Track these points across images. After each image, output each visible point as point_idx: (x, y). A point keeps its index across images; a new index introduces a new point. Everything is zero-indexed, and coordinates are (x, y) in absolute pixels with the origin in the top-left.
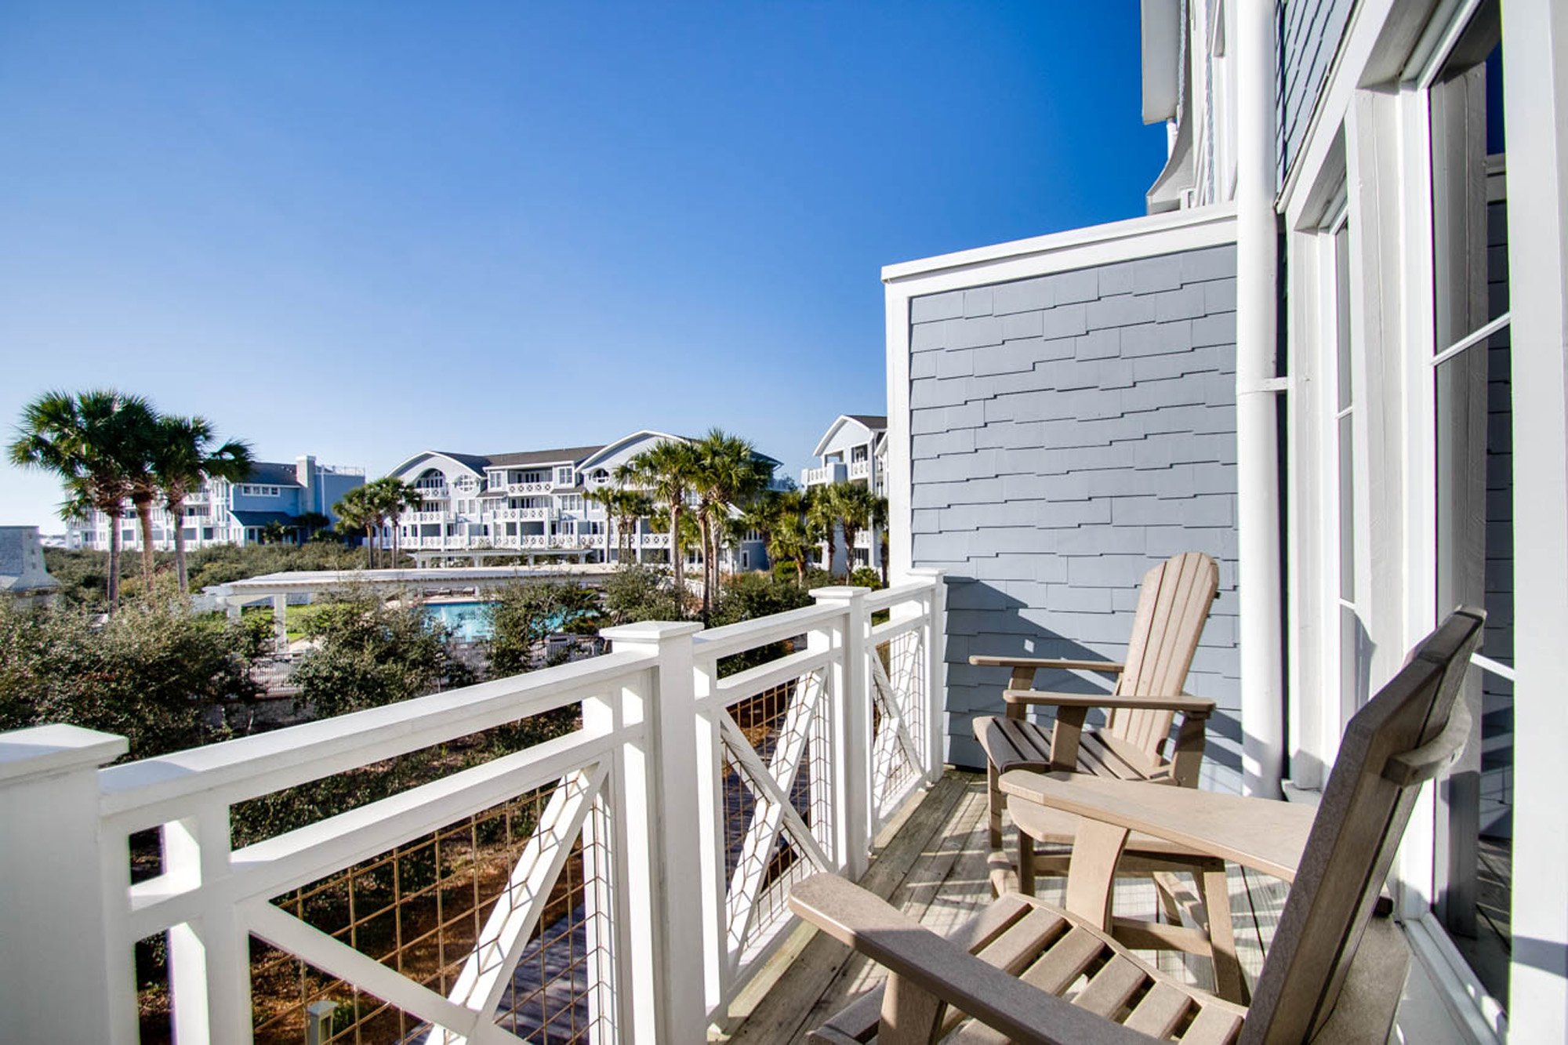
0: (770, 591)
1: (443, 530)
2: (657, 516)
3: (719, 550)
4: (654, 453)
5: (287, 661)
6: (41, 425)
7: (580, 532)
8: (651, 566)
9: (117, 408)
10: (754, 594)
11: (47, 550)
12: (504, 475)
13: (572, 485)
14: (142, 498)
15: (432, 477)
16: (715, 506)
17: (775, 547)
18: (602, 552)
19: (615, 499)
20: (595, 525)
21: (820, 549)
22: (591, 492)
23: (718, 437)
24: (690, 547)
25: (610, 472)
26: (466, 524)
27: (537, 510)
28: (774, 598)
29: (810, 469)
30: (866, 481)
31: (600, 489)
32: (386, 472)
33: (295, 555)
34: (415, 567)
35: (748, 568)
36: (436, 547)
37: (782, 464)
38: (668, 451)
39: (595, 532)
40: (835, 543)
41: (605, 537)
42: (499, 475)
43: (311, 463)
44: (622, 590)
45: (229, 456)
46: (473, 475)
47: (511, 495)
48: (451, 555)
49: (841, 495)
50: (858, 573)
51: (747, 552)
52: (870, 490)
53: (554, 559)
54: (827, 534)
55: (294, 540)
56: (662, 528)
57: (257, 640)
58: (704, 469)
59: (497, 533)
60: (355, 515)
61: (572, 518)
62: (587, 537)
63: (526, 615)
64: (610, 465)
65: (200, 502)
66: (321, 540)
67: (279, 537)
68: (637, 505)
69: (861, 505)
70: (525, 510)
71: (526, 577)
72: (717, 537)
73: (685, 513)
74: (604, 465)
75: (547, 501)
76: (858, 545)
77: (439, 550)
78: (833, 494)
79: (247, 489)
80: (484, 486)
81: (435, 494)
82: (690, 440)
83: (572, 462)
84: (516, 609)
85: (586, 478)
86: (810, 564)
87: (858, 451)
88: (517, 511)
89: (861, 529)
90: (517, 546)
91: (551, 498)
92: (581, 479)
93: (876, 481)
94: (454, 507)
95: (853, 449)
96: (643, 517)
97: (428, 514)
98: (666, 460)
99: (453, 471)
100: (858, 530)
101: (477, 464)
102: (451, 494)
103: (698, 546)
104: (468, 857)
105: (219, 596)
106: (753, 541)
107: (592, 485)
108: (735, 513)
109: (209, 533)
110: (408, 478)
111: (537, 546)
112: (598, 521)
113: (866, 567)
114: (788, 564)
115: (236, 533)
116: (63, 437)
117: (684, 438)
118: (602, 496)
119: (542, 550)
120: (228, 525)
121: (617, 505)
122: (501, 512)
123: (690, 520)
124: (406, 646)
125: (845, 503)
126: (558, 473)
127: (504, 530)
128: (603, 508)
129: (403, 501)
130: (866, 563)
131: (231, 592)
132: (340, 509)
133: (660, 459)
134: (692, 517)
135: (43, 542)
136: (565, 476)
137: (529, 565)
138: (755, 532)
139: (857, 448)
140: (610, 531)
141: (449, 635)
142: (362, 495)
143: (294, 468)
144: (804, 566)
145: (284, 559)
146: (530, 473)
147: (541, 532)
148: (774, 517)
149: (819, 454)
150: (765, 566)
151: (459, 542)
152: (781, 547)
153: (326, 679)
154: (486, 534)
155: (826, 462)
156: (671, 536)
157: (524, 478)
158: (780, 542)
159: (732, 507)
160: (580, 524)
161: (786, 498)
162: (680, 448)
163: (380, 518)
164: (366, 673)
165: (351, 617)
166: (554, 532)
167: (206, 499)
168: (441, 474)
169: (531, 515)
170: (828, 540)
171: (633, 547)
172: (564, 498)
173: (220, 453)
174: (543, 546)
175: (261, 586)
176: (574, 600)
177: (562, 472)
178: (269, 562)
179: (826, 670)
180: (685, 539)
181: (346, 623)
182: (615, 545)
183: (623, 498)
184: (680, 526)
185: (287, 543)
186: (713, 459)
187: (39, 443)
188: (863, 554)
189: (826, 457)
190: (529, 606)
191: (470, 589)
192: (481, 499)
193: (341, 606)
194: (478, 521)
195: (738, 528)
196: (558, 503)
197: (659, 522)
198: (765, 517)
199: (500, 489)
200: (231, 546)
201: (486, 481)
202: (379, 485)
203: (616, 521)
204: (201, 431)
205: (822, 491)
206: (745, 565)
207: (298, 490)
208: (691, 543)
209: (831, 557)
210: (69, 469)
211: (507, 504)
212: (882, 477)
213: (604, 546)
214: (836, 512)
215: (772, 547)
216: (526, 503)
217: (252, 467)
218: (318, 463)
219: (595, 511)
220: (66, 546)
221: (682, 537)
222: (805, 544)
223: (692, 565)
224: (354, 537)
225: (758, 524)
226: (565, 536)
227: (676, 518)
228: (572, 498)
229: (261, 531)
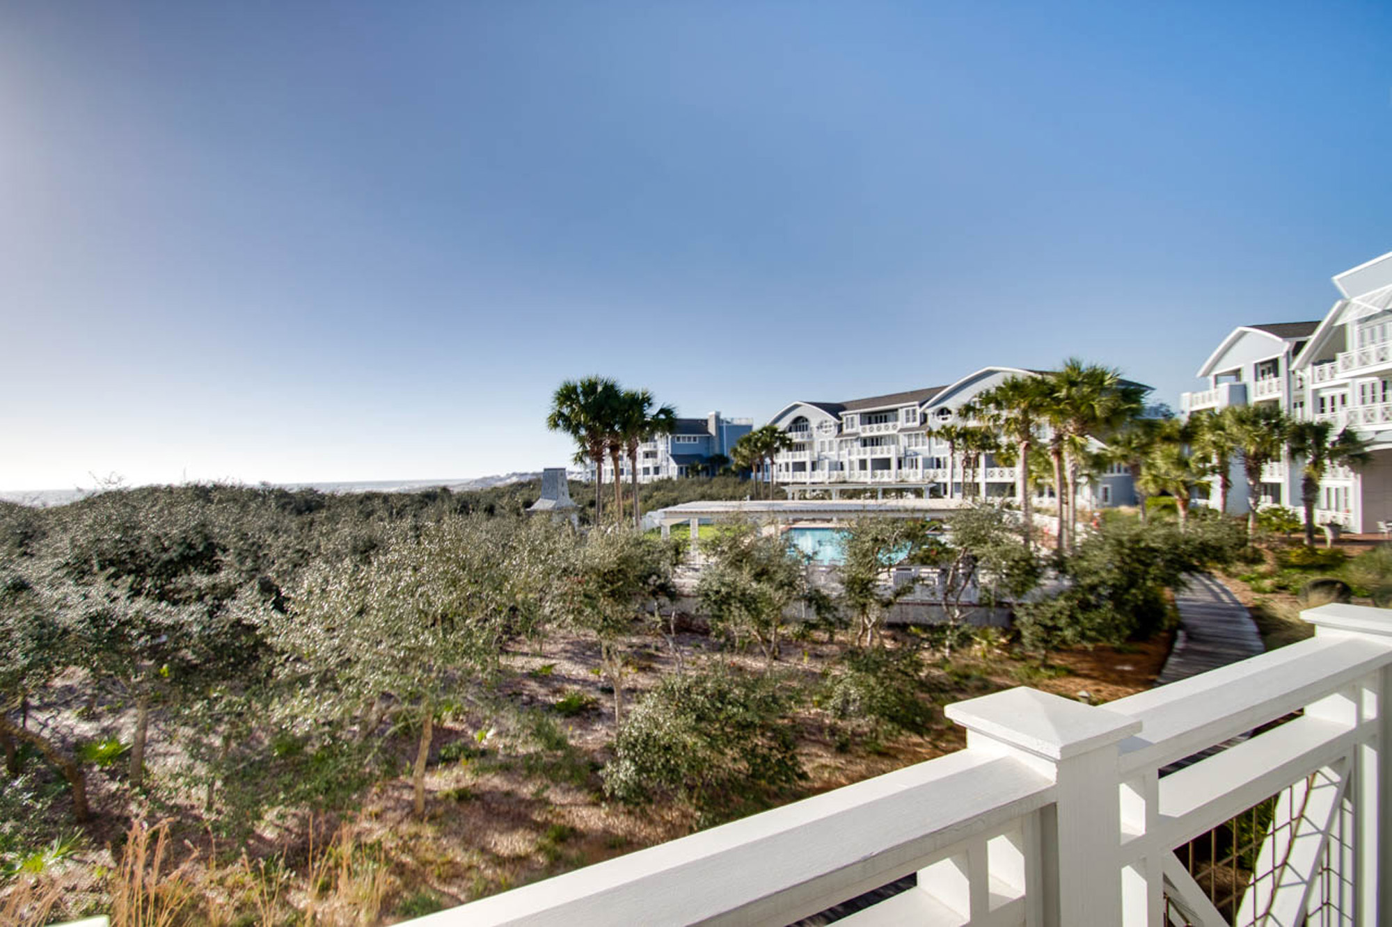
0: (1146, 536)
1: (808, 466)
2: (1003, 451)
3: (1076, 485)
4: (999, 389)
5: (697, 570)
6: (561, 404)
7: (925, 467)
8: (997, 501)
9: (600, 389)
10: (1125, 538)
11: (572, 482)
12: (857, 419)
13: (917, 424)
14: (614, 449)
15: (800, 423)
16: (1072, 442)
17: (1147, 482)
18: (945, 485)
19: (959, 435)
20: (938, 460)
21: (1208, 485)
22: (935, 430)
23: (1075, 367)
24: (1039, 481)
25: (954, 411)
26: (827, 461)
27: (885, 447)
28: (1152, 545)
29: (1194, 392)
30: (1276, 402)
31: (944, 427)
32: (767, 422)
33: (706, 486)
34: (786, 498)
35: (1108, 503)
36: (803, 480)
37: (1153, 389)
38: (1016, 387)
39: (938, 466)
40: (1230, 478)
41: (948, 470)
42: (852, 419)
43: (717, 418)
44: (967, 527)
45: (662, 416)
46: (831, 419)
47: (863, 435)
48: (815, 487)
49: (1241, 421)
50: (1265, 512)
51: (1108, 486)
52: (1284, 414)
53: (900, 492)
54: (1220, 468)
55: (707, 474)
56: (1009, 463)
57: (678, 551)
58: (1058, 401)
59: (851, 469)
60: (745, 457)
61: (916, 454)
62: (932, 471)
63: (873, 548)
64: (953, 404)
65: (652, 449)
66: (724, 474)
67: (698, 473)
68: (983, 440)
69: (1271, 432)
70: (874, 447)
71: (873, 511)
72: (1074, 473)
73: (1035, 448)
74: (947, 404)
75: (893, 439)
76: (1266, 478)
77: (805, 483)
78: (1228, 421)
79: (678, 438)
80: (840, 430)
81: (802, 437)
82: (1041, 373)
83: (916, 403)
84: (864, 542)
85: (930, 417)
86: (1193, 501)
87: (1264, 367)
88: (868, 448)
89: (1269, 460)
90: (869, 480)
91: (898, 437)
92: (924, 418)
93: (1293, 402)
94: (817, 447)
95: (1256, 365)
96: (988, 452)
97: (798, 453)
98: (1013, 395)
99: (816, 417)
100: (1266, 462)
101: (834, 409)
102: (815, 436)
103: (1049, 480)
104: (823, 761)
105: (656, 518)
106: (1116, 474)
107: (935, 423)
108: (1095, 445)
109: (657, 470)
110: (782, 425)
111: (886, 479)
112: (941, 456)
113: (1276, 506)
114: (1165, 500)
115: (672, 470)
116: (573, 410)
117: (1035, 372)
118: (948, 434)
119: (889, 483)
120: (668, 465)
121: (961, 441)
122: (855, 449)
123: (1041, 455)
124: (775, 568)
125: (1247, 430)
126: (904, 413)
127: (857, 465)
128: (947, 444)
129: (777, 444)
130: (1277, 499)
131: (663, 516)
132: (735, 451)
133: (1007, 395)
134: (1043, 451)
135: (569, 478)
136: (910, 415)
137: (877, 498)
138: (1119, 464)
139: (1262, 364)
140: (953, 466)
141: (809, 558)
142: (749, 440)
143: (706, 421)
144: (1186, 503)
145: (699, 490)
146: (879, 415)
147: (888, 467)
148: (1144, 449)
149: (1206, 374)
150: (1133, 501)
151: (822, 476)
152: (1155, 481)
153: (717, 592)
154: (842, 469)
155: (1216, 382)
156: (1019, 469)
157: (873, 419)
158: (1155, 476)
159: (1092, 440)
160: (924, 459)
161: (1161, 426)
162: (1029, 382)
163: (762, 458)
164: (745, 589)
165: (734, 542)
166: (900, 467)
167: (655, 447)
168: (807, 420)
169: (880, 452)
170: (1220, 473)
171: (977, 480)
172: (909, 436)
173: (658, 414)
174: (890, 480)
175: (681, 512)
176: (918, 536)
177: (907, 412)
178: (691, 493)
179: (1349, 763)
180: (1034, 474)
181: (730, 548)
182: (959, 479)
183: (966, 434)
184: (1029, 461)
185: (703, 477)
186: (1069, 390)
187: (561, 415)
188: (1274, 490)
189: (1216, 376)
190: (876, 540)
191: (829, 518)
192: (838, 440)
193: (728, 534)
194: (836, 459)
195: (1099, 462)
196: (903, 440)
197: (1005, 456)
198: (1134, 449)
199: (854, 430)
200: (670, 479)
201: (841, 424)
202: (761, 432)
203: (959, 456)
204: (647, 400)
205: (1210, 416)
206: (1106, 498)
207: (709, 438)
208: (1041, 477)
209: (1224, 495)
210: (575, 432)
211: (859, 443)
212: (1302, 396)
213: (947, 480)
214: (1233, 441)
215: (1141, 482)
216: (875, 441)
217: (678, 423)
218: (722, 417)
219: (939, 447)
220: (583, 480)
221: (1031, 472)
222: (1188, 479)
223: (1041, 499)
224: (745, 472)
225: (1124, 457)
226: (911, 471)
227: (1025, 454)
228: (917, 435)
229: (687, 468)
